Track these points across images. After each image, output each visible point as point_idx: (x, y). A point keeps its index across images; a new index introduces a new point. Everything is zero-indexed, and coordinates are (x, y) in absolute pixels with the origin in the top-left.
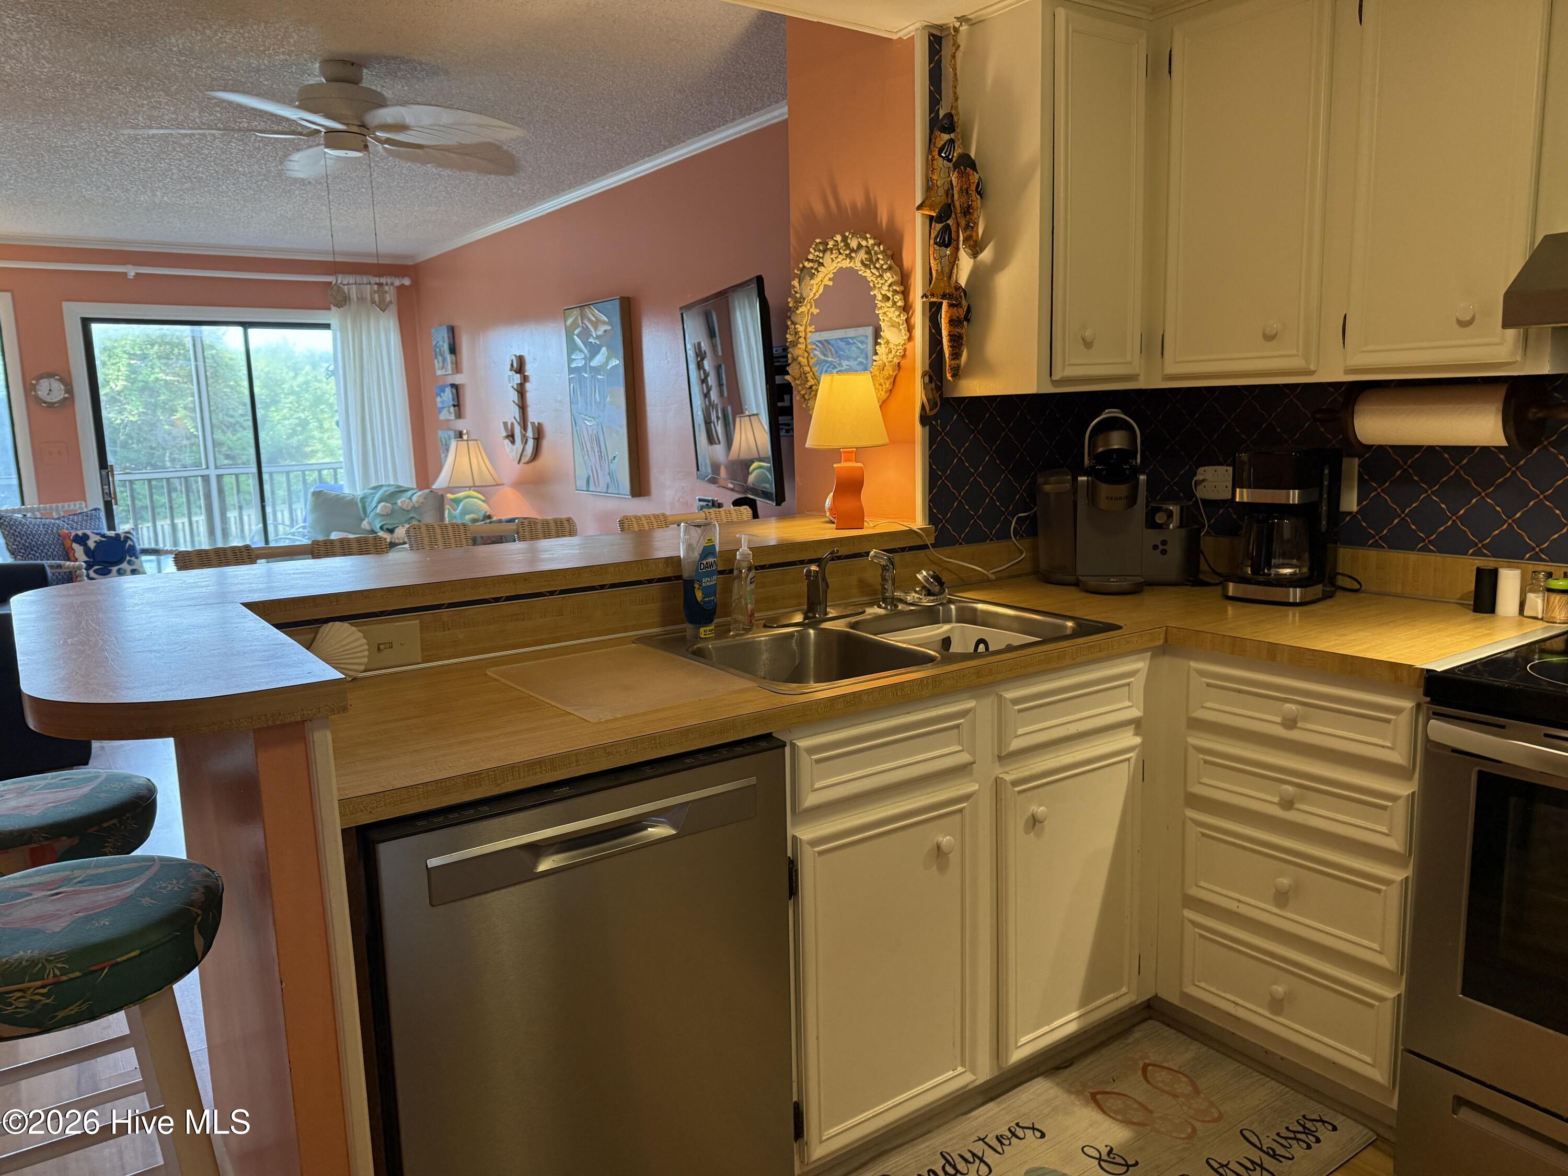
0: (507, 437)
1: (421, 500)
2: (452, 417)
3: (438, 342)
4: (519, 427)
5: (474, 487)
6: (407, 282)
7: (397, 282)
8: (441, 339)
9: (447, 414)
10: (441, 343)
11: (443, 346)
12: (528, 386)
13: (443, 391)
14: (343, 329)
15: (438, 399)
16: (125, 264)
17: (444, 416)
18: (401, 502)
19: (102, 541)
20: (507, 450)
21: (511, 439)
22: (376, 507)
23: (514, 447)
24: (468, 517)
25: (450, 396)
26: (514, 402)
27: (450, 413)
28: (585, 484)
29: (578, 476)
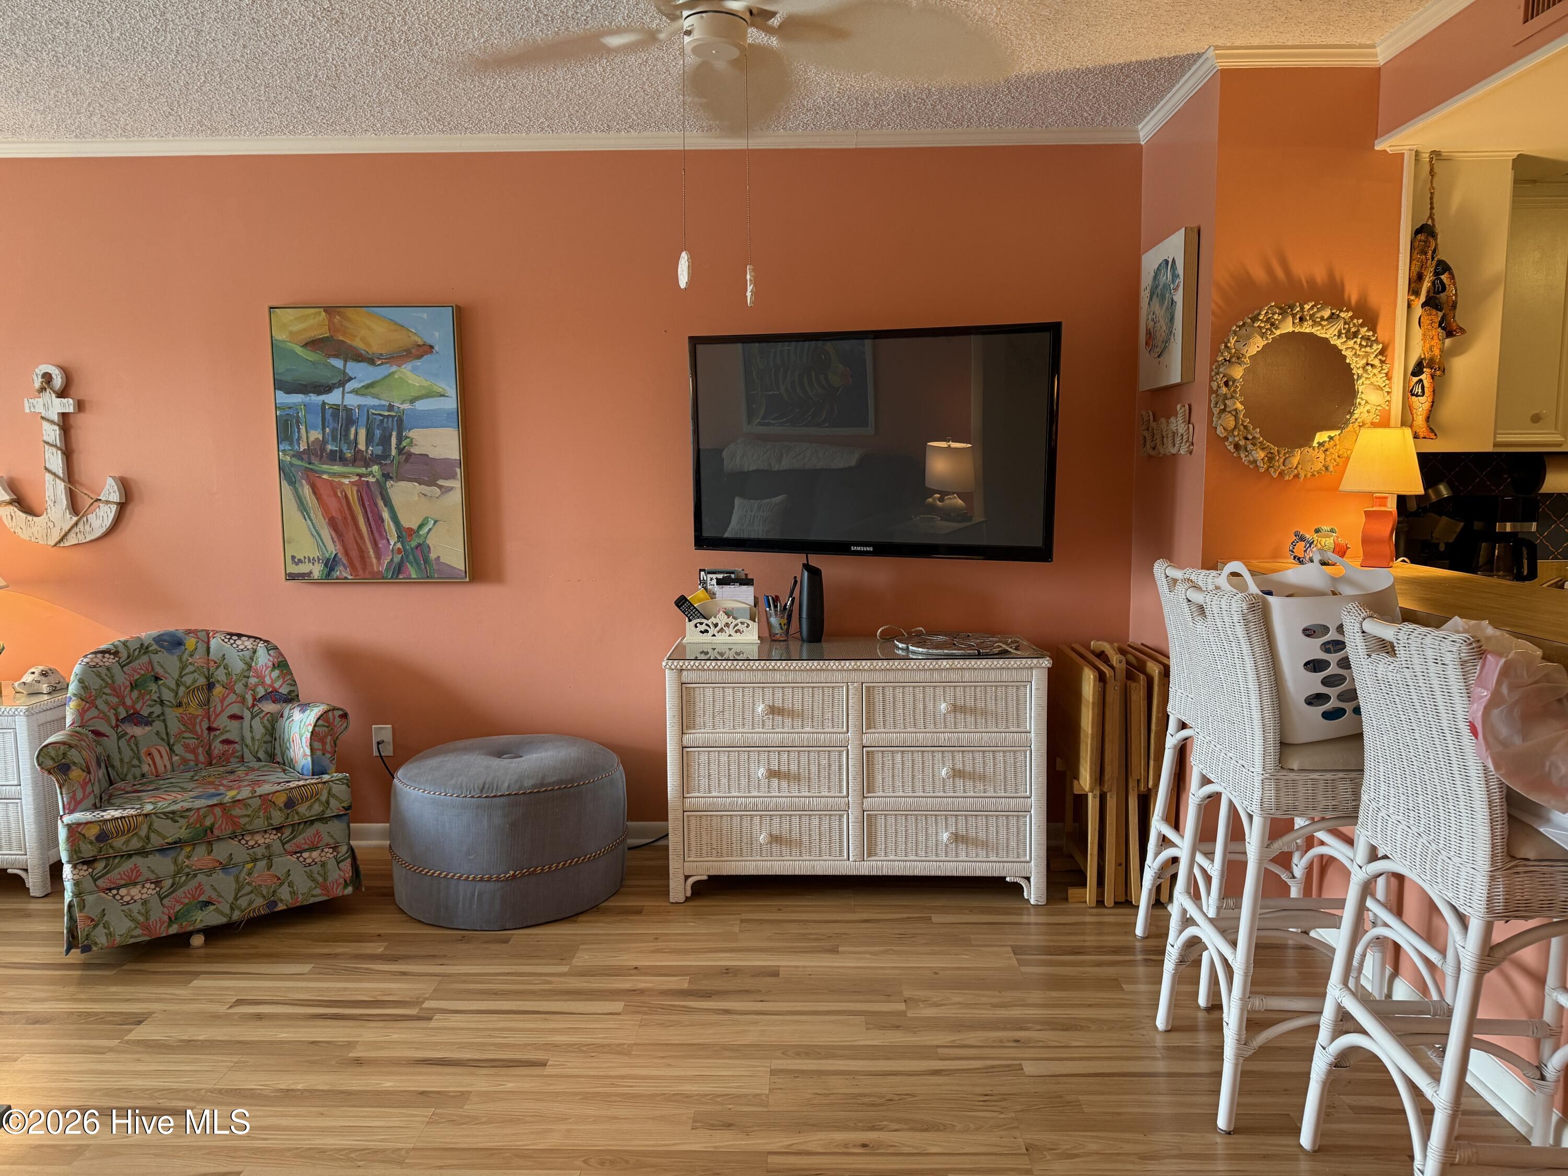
0: (10, 503)
4: (57, 485)
12: (85, 416)
21: (17, 505)
23: (39, 519)
26: (44, 443)
28: (317, 570)
29: (293, 557)
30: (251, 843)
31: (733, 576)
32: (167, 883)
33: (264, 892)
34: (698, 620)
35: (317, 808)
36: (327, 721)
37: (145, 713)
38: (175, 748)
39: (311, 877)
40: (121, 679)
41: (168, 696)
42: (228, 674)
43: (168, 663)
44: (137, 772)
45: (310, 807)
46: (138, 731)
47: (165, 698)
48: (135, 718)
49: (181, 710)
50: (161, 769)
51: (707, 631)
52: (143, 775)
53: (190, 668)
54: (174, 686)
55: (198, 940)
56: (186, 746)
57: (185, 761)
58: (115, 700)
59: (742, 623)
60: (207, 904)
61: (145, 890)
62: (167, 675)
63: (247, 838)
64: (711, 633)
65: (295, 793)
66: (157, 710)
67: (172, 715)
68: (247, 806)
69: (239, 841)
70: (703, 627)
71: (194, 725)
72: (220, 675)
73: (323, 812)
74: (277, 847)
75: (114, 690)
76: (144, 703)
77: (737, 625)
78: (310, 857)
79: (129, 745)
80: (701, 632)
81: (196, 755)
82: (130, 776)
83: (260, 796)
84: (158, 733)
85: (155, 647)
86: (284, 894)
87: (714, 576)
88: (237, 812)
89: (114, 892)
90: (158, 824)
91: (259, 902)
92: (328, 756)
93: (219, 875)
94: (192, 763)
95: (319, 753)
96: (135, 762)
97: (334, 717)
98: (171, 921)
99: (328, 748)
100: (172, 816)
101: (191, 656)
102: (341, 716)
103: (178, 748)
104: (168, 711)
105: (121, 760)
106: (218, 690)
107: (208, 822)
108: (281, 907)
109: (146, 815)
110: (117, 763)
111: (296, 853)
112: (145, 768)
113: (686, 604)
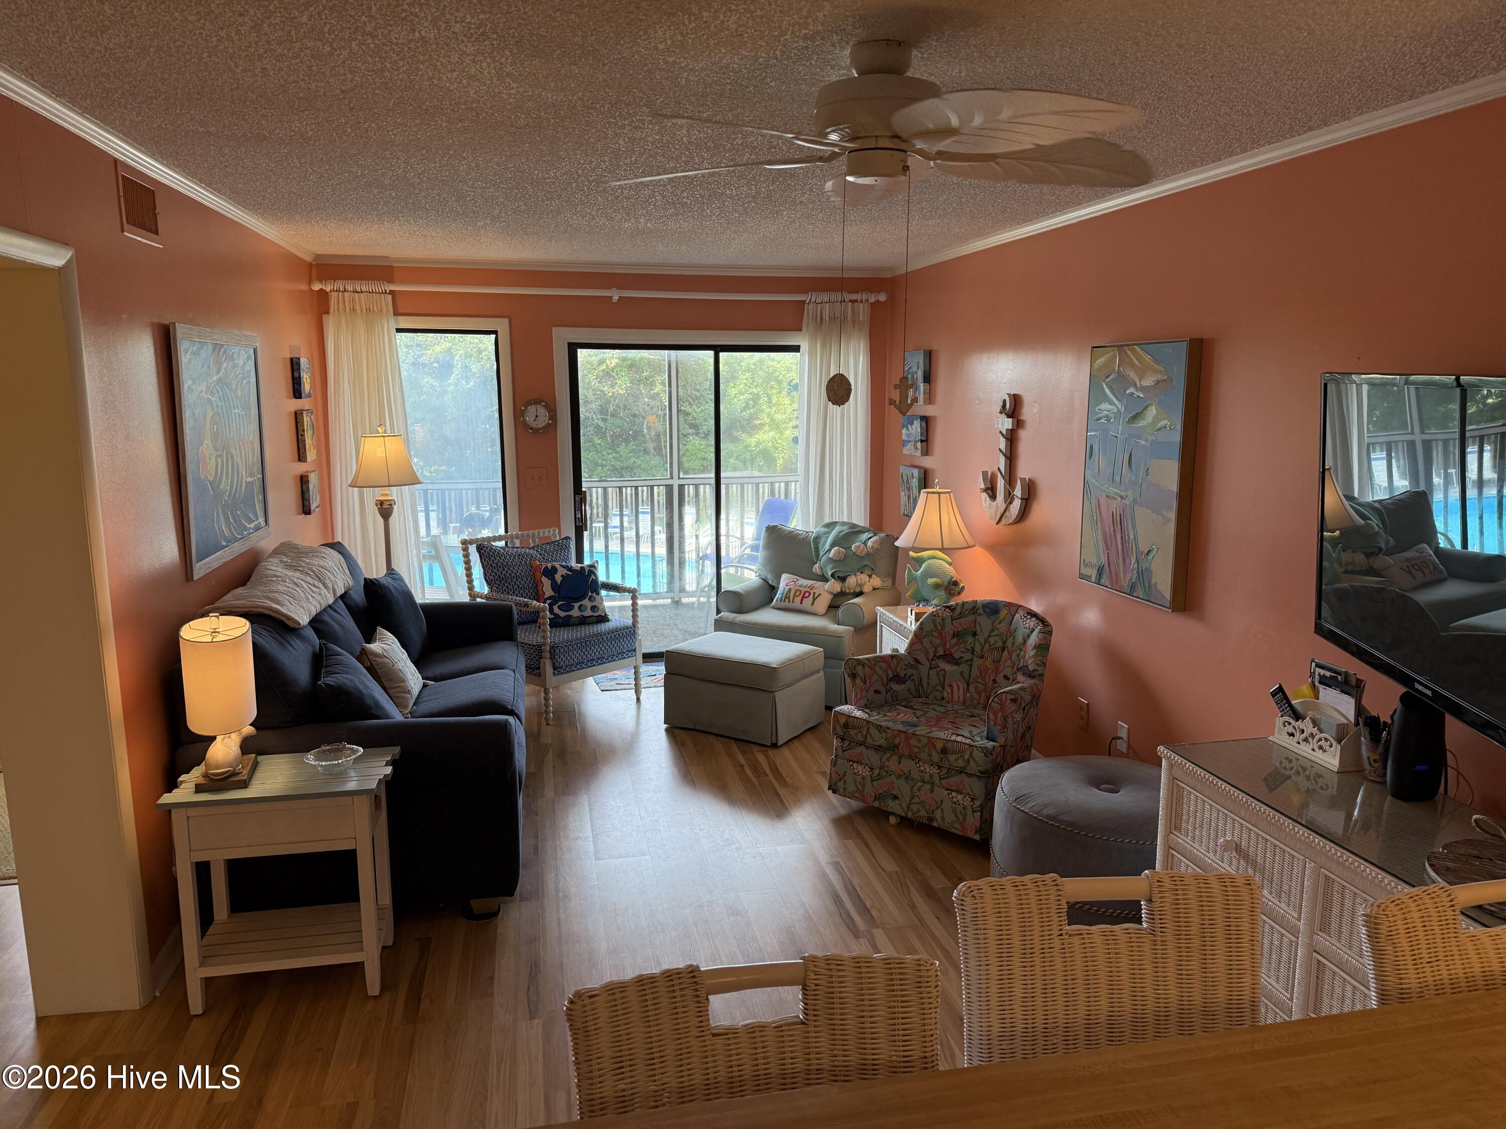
0: (985, 490)
1: (876, 546)
2: (918, 453)
3: (910, 367)
4: (1003, 482)
5: (942, 550)
6: (882, 297)
7: (872, 299)
8: (915, 364)
9: (911, 450)
10: (915, 369)
11: (916, 373)
13: (912, 424)
14: (812, 353)
15: (904, 431)
16: (610, 288)
17: (908, 450)
18: (856, 547)
19: (569, 575)
20: (984, 505)
21: (990, 492)
22: (830, 550)
23: (994, 504)
24: (931, 581)
25: (919, 429)
26: (1000, 449)
27: (916, 448)
28: (1094, 573)
29: (1084, 560)
30: (922, 768)
31: (1339, 677)
32: (876, 772)
33: (928, 808)
34: (1287, 718)
35: (961, 763)
36: (1001, 700)
37: (957, 656)
38: (970, 686)
39: (954, 812)
40: (949, 629)
41: (978, 649)
42: (1013, 644)
43: (985, 623)
44: (939, 695)
45: (956, 760)
46: (948, 667)
47: (976, 649)
48: (948, 657)
49: (981, 661)
50: (956, 699)
51: (1292, 735)
52: (943, 699)
53: (996, 632)
54: (983, 643)
55: (893, 820)
56: (976, 688)
57: (972, 698)
58: (938, 641)
59: (1326, 740)
60: (895, 797)
61: (864, 770)
62: (981, 633)
63: (921, 763)
64: (1296, 739)
65: (949, 745)
66: (968, 656)
67: (977, 662)
68: (919, 741)
69: (916, 763)
70: (1291, 730)
71: (985, 676)
72: (1009, 644)
73: (965, 768)
74: (936, 779)
75: (940, 634)
76: (958, 649)
77: (1320, 740)
78: (956, 797)
79: (938, 676)
80: (1288, 733)
81: (980, 697)
82: (931, 696)
83: (928, 737)
84: (961, 673)
85: (981, 611)
86: (938, 814)
87: (1322, 672)
88: (913, 742)
89: (851, 763)
90: (873, 730)
91: (923, 813)
92: (998, 728)
93: (902, 782)
94: (976, 702)
95: (992, 723)
96: (939, 688)
97: (1006, 698)
98: (876, 799)
100: (879, 728)
101: (1000, 623)
103: (972, 687)
104: (975, 658)
105: (928, 684)
106: (1005, 653)
107: (897, 741)
108: (935, 824)
109: (868, 722)
110: (925, 684)
111: (948, 790)
112: (945, 694)
113: (1280, 695)
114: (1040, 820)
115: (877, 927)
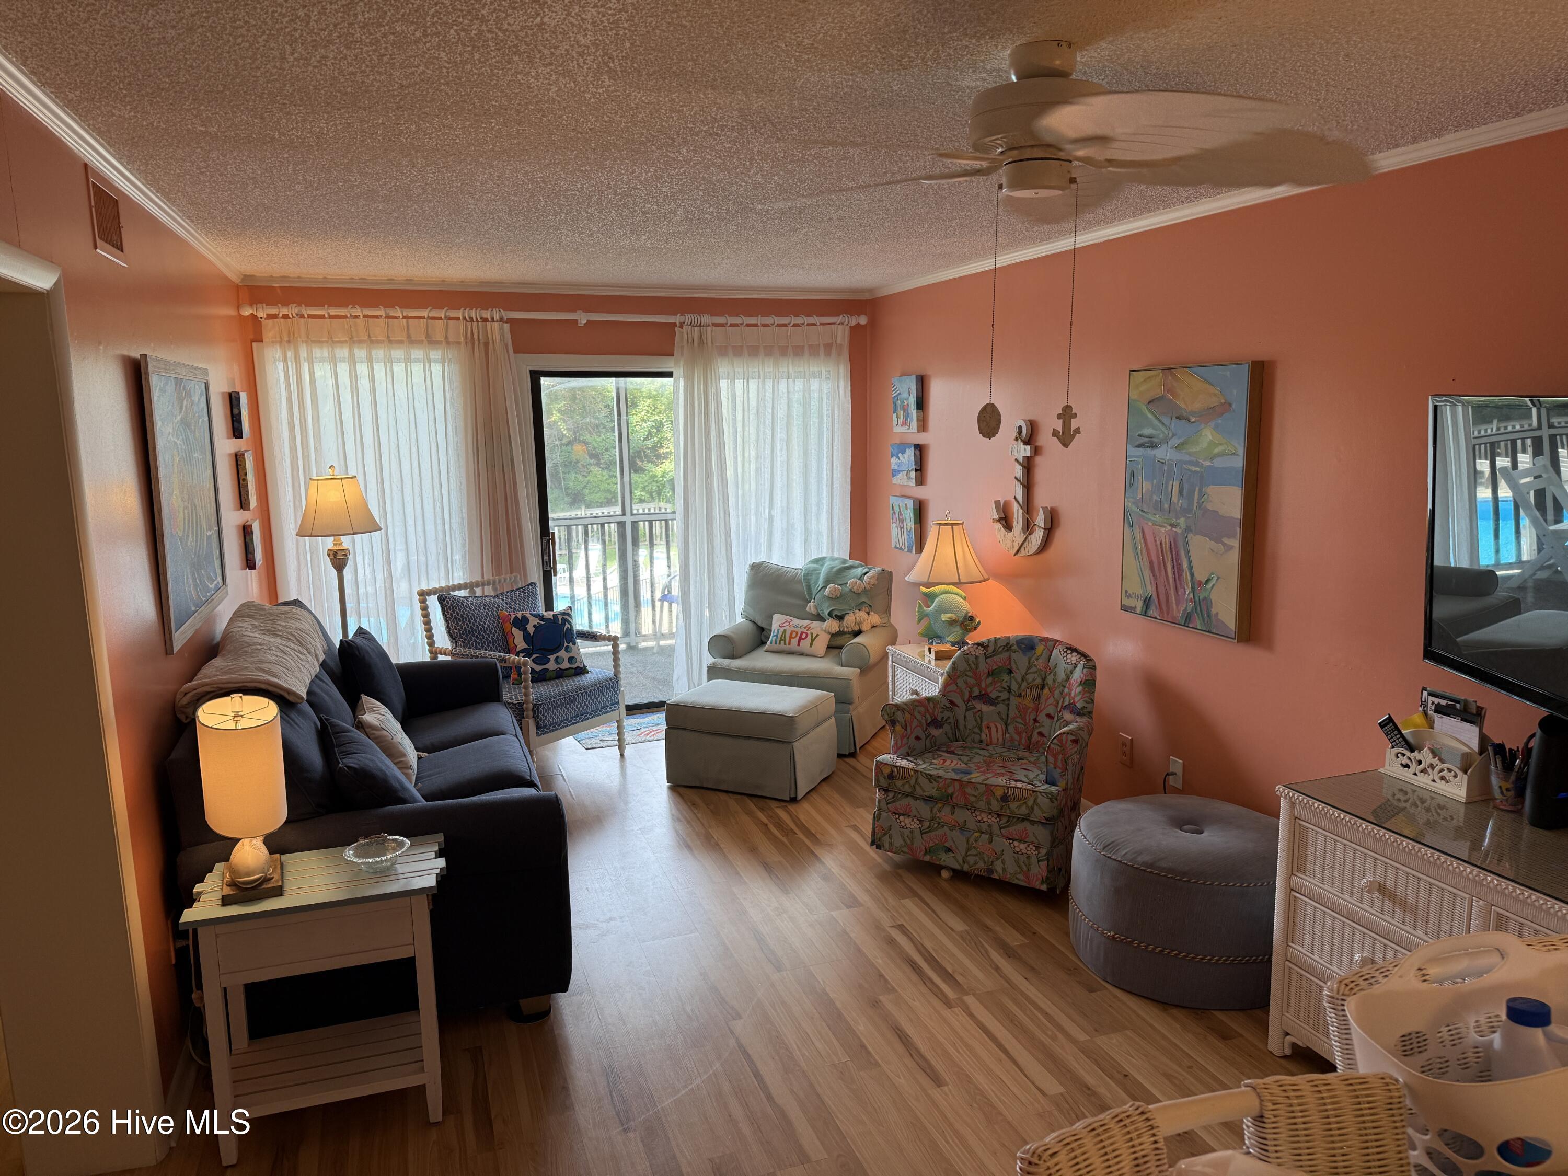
0: (999, 520)
1: (873, 581)
2: (913, 483)
3: (900, 394)
4: (1021, 511)
5: (958, 584)
6: (863, 320)
7: (853, 322)
8: (907, 390)
9: (905, 479)
10: (905, 395)
11: (907, 399)
12: (1038, 459)
13: (903, 452)
15: (894, 460)
16: (575, 311)
17: (900, 479)
18: (852, 583)
19: (541, 625)
20: (998, 536)
21: (1004, 522)
22: (825, 587)
23: (1010, 534)
24: (945, 617)
25: (913, 458)
26: (1016, 478)
27: (909, 477)
28: (1139, 605)
29: (1126, 591)
30: (979, 818)
31: (1458, 706)
32: (926, 824)
33: (986, 859)
34: (1400, 750)
35: (1024, 810)
36: (1061, 741)
37: (993, 695)
38: (1009, 727)
39: (1017, 862)
40: (983, 667)
41: (1014, 687)
42: (1054, 680)
43: (1020, 661)
44: (977, 738)
45: (1019, 807)
46: (985, 708)
47: (1012, 688)
48: (984, 698)
49: (1020, 700)
50: (994, 740)
51: (1407, 766)
52: (981, 741)
53: (1034, 669)
54: (1019, 680)
55: (945, 874)
56: (1016, 728)
57: (1012, 740)
58: (972, 681)
59: (1450, 770)
60: (949, 850)
61: (913, 823)
62: (1017, 671)
63: (977, 813)
64: (1412, 770)
65: (1010, 792)
66: (1004, 695)
67: (1014, 701)
68: (976, 789)
69: (972, 813)
70: (1405, 760)
71: (1025, 714)
72: (1050, 679)
73: (1029, 815)
74: (996, 829)
75: (975, 674)
76: (994, 688)
77: (1442, 770)
78: (1018, 847)
79: (975, 717)
80: (1402, 765)
81: (1021, 738)
82: (969, 740)
83: (986, 785)
84: (999, 713)
85: (1015, 647)
86: (998, 866)
87: (1437, 700)
88: (969, 790)
89: (897, 816)
90: (923, 781)
91: (981, 865)
92: (1059, 771)
93: (956, 833)
94: (1016, 743)
95: (1052, 766)
96: (977, 730)
97: (1067, 740)
98: (926, 853)
99: (1059, 764)
100: (930, 777)
101: (1037, 659)
102: (1073, 741)
103: (1011, 729)
104: (1012, 698)
105: (965, 726)
106: (1046, 691)
107: (950, 790)
108: (995, 876)
109: (916, 771)
110: (962, 728)
111: (1010, 839)
112: (983, 737)
113: (1389, 725)
114: (1137, 868)
115: (967, 994)
